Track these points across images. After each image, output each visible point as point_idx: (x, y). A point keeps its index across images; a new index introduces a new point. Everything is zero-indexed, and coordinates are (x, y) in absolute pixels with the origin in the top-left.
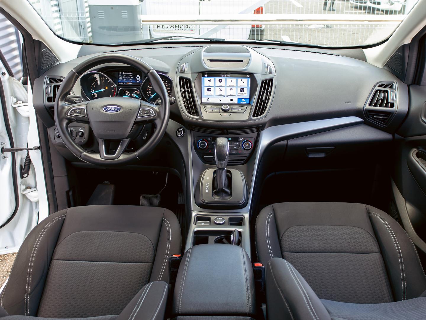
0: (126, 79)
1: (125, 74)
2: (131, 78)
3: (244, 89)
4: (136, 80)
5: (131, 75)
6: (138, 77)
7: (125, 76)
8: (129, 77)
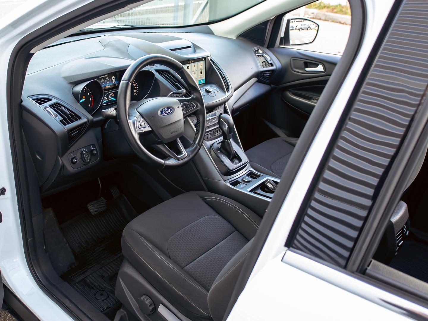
0: (104, 83)
1: (102, 78)
2: (108, 81)
3: (201, 71)
4: (112, 81)
5: (107, 78)
6: (114, 79)
7: (103, 80)
8: (106, 80)
